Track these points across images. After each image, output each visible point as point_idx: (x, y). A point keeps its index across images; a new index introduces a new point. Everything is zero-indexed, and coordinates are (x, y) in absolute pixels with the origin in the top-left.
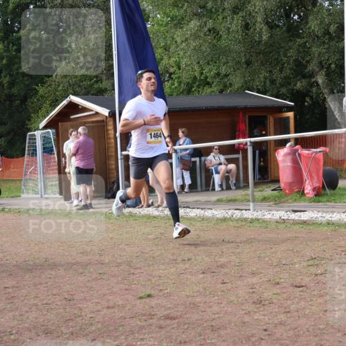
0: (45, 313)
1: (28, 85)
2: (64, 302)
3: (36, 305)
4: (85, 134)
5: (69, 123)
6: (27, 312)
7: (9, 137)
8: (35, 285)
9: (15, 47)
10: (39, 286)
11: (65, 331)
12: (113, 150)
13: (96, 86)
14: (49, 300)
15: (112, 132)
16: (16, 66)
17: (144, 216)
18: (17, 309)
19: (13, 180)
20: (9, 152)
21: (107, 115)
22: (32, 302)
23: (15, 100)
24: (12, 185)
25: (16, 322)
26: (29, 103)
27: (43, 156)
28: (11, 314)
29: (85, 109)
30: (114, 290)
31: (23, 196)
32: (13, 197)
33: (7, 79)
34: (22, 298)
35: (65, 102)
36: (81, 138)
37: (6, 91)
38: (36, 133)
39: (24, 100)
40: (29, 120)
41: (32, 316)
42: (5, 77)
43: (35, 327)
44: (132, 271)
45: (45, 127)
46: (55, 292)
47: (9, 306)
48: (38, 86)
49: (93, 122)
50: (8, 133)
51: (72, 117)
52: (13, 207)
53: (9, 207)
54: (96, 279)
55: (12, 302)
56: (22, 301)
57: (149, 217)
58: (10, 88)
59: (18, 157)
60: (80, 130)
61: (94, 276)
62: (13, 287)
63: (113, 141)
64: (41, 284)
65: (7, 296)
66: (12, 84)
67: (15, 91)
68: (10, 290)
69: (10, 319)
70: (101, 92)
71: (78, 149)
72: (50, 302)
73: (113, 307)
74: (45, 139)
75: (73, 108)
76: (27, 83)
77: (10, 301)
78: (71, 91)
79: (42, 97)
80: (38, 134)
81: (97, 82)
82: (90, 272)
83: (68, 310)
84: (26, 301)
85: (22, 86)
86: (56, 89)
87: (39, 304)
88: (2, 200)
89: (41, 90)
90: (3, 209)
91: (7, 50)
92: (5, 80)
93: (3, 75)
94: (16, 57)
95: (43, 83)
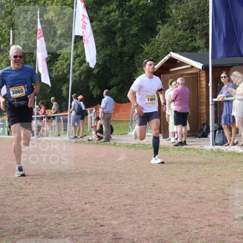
0: (158, 226)
1: (136, 44)
2: (172, 219)
3: (150, 220)
4: (182, 84)
5: (169, 75)
6: (143, 225)
7: (120, 87)
8: (148, 204)
9: (128, 14)
10: (150, 205)
12: (204, 97)
13: (191, 45)
14: (161, 216)
15: (204, 83)
16: (128, 29)
17: (230, 153)
18: (135, 222)
19: (121, 121)
20: (119, 98)
21: (201, 68)
22: (147, 217)
23: (125, 57)
24: (121, 124)
25: (136, 233)
26: (136, 59)
28: (131, 226)
29: (182, 64)
30: (213, 212)
31: (129, 133)
32: (122, 134)
34: (139, 214)
35: (166, 58)
36: (179, 87)
37: (119, 49)
39: (132, 57)
40: (136, 73)
41: (149, 228)
42: (119, 38)
43: (151, 238)
44: (226, 197)
46: (164, 210)
47: (129, 219)
48: (144, 44)
49: (188, 74)
50: (119, 83)
51: (171, 70)
52: (123, 142)
53: (119, 142)
54: (196, 202)
55: (131, 217)
56: (139, 216)
57: (234, 153)
58: (122, 47)
60: (179, 80)
61: (194, 199)
62: (130, 205)
63: (204, 90)
64: (152, 203)
65: (126, 211)
66: (123, 44)
67: (125, 49)
68: (129, 207)
69: (131, 229)
70: (195, 49)
71: (176, 97)
72: (160, 218)
73: (213, 226)
75: (173, 62)
76: (135, 42)
77: (129, 216)
78: (170, 49)
79: (147, 54)
81: (192, 41)
82: (190, 196)
83: (176, 225)
84: (142, 217)
85: (131, 45)
86: (158, 48)
87: (153, 219)
88: (113, 137)
89: (147, 48)
90: (115, 144)
91: (121, 16)
92: (119, 40)
93: (117, 36)
94: (128, 21)
95: (148, 42)
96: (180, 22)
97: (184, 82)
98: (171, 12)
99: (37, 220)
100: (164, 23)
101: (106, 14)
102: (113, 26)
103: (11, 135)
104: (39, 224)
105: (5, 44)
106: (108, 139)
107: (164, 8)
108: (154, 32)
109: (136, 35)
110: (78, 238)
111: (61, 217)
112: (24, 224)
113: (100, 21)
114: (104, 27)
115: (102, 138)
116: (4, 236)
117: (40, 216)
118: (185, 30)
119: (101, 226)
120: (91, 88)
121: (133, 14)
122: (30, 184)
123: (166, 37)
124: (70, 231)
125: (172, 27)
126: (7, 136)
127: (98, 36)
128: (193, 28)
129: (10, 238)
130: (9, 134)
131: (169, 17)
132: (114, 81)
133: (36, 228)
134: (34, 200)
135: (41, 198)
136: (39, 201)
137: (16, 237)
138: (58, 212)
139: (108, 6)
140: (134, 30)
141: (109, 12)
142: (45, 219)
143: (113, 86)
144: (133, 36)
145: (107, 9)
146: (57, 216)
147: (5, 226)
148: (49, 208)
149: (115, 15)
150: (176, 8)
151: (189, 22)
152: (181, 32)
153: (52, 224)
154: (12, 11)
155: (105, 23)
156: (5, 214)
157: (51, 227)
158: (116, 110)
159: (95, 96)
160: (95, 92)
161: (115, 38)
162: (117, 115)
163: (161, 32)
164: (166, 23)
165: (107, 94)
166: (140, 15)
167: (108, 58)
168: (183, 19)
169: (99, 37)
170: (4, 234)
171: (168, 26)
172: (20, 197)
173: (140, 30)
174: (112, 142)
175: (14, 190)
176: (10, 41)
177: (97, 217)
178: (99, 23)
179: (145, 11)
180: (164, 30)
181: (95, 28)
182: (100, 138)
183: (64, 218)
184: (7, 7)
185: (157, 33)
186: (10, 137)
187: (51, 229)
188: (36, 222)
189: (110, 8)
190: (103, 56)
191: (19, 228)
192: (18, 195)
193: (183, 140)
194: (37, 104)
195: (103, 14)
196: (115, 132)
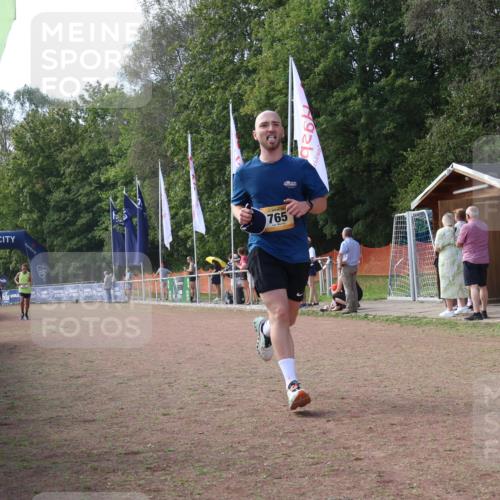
0: (451, 462)
1: (394, 150)
3: (437, 451)
4: (475, 217)
5: (451, 201)
6: (426, 459)
7: (369, 220)
8: (430, 423)
9: (376, 101)
10: (434, 426)
11: (483, 490)
14: (453, 445)
16: (378, 126)
18: (412, 455)
19: (375, 277)
20: (368, 239)
22: (430, 445)
23: (375, 170)
24: (374, 283)
25: (415, 473)
26: (395, 176)
27: (416, 246)
28: (406, 461)
29: (470, 182)
31: (390, 298)
32: (376, 300)
33: (366, 143)
34: (417, 440)
35: (445, 173)
36: (471, 222)
37: (365, 160)
38: (405, 214)
39: (387, 171)
40: (395, 196)
41: (435, 465)
42: (363, 140)
43: (441, 481)
45: (419, 207)
46: (458, 434)
47: (401, 450)
48: (406, 151)
50: (367, 214)
51: (455, 192)
52: (379, 313)
53: (374, 313)
55: (404, 445)
56: (417, 444)
58: (369, 155)
59: (380, 245)
60: (469, 211)
62: (401, 424)
64: (438, 422)
65: (395, 435)
66: (372, 150)
67: (376, 158)
68: (398, 428)
69: (406, 466)
71: (466, 238)
72: (453, 449)
74: (419, 223)
75: (457, 180)
76: (392, 147)
77: (401, 443)
78: (451, 156)
79: (411, 165)
80: (409, 216)
84: (422, 445)
85: (385, 152)
86: (431, 155)
87: (441, 450)
88: (363, 304)
89: (411, 157)
90: (366, 316)
91: (366, 105)
92: (364, 145)
93: (360, 137)
94: (377, 113)
95: (413, 146)
96: (466, 112)
97: (477, 213)
98: (450, 95)
99: (253, 447)
100: (438, 113)
101: (341, 103)
102: (353, 121)
103: (196, 301)
104: (257, 454)
105: (180, 157)
106: (354, 308)
107: (438, 90)
108: (422, 129)
109: (391, 136)
110: (320, 478)
111: (291, 444)
112: (234, 454)
113: (332, 114)
114: (339, 124)
115: (344, 307)
116: (205, 474)
117: (257, 441)
118: (474, 125)
119: (357, 459)
120: (321, 223)
121: (386, 101)
122: (235, 386)
123: (443, 137)
124: (308, 467)
125: (453, 120)
126: (190, 304)
127: (329, 138)
128: (488, 121)
129: (214, 476)
130: (192, 300)
131: (447, 103)
132: (358, 210)
133: (253, 462)
134: (244, 414)
135: (255, 412)
136: (253, 416)
137: (224, 475)
138: (285, 435)
139: (343, 90)
140: (389, 128)
141: (346, 100)
142: (266, 447)
143: (358, 220)
144: (387, 137)
145: (342, 95)
146: (284, 442)
147: (204, 456)
148: (270, 428)
149: (356, 104)
150: (458, 89)
151: (481, 112)
152: (468, 129)
153: (277, 455)
154: (189, 103)
155: (339, 118)
156: (201, 437)
157: (277, 461)
158: (365, 258)
159: (329, 237)
160: (329, 230)
161: (357, 142)
162: (366, 266)
163: (434, 129)
164: (443, 114)
165: (349, 234)
166: (398, 102)
167: (346, 173)
168: (470, 107)
169: (330, 141)
170: (205, 470)
171: (444, 119)
172: (222, 409)
173: (400, 127)
174: (361, 313)
175: (211, 396)
176: (187, 151)
177: (349, 443)
178: (329, 118)
179: (406, 96)
180: (438, 125)
181: (324, 126)
182: (341, 307)
183: (295, 445)
184: (182, 97)
185: (427, 131)
186: (194, 304)
187: (276, 463)
188: (251, 451)
189: (348, 93)
190: (337, 170)
191: (227, 460)
192: (217, 405)
193: (482, 309)
194: (236, 252)
195: (336, 104)
196: (366, 295)
